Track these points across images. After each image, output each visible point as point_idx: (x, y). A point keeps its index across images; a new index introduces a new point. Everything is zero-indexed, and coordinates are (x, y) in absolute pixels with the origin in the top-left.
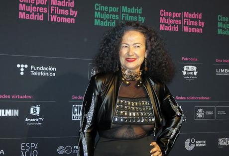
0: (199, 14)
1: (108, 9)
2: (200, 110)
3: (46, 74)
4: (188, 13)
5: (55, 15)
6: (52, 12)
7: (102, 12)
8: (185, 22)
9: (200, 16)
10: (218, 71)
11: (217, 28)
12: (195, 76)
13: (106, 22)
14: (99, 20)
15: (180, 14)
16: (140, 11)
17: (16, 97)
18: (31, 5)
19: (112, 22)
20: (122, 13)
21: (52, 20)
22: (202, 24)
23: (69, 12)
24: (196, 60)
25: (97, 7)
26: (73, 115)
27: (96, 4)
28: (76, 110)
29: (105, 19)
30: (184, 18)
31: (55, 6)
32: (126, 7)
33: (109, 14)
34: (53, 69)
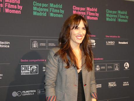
0: (96, 9)
1: (42, 5)
2: (98, 66)
3: (3, 46)
4: (89, 8)
6: (6, 7)
7: (38, 7)
8: (88, 13)
9: (96, 10)
10: (107, 42)
11: (106, 17)
12: (94, 46)
13: (41, 13)
14: (36, 12)
15: (85, 8)
16: (61, 6)
19: (44, 13)
20: (50, 7)
21: (6, 12)
22: (97, 15)
23: (17, 7)
24: (95, 36)
25: (35, 4)
26: (22, 72)
27: (34, 2)
28: (23, 69)
29: (40, 11)
30: (87, 11)
32: (53, 4)
33: (42, 8)
34: (8, 43)
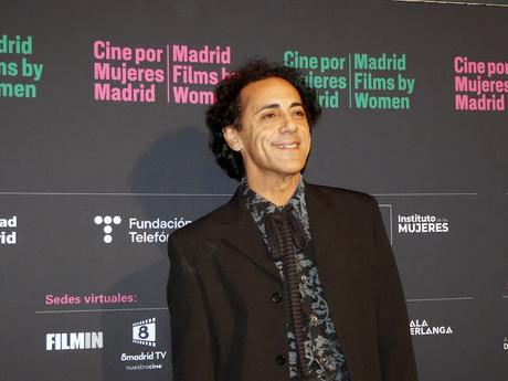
5: (184, 86)
17: (94, 299)
18: (124, 65)
31: (183, 63)
33: (322, 75)
